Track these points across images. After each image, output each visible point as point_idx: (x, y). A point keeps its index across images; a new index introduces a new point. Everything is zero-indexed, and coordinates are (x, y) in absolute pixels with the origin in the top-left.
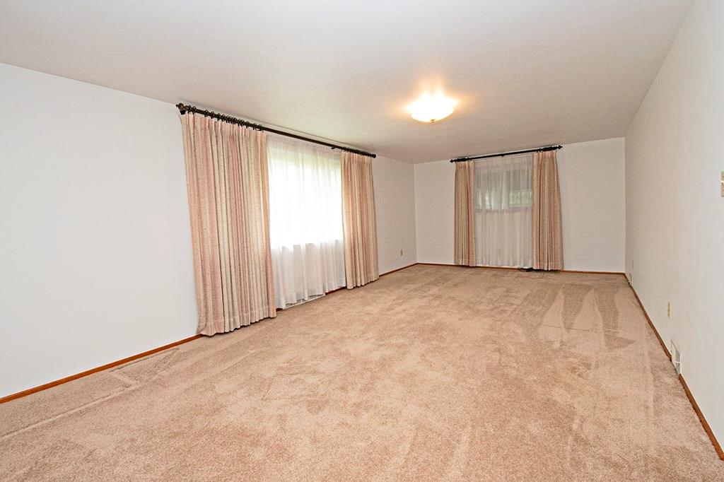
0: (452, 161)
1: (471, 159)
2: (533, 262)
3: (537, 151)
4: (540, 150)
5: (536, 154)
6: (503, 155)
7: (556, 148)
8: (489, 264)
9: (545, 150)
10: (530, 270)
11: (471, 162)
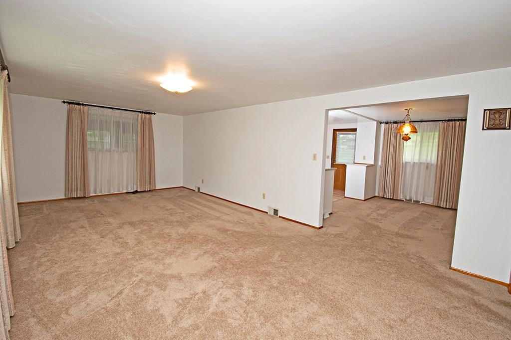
0: (64, 102)
1: (86, 105)
2: (137, 187)
3: (140, 112)
4: (143, 112)
5: (140, 114)
6: (112, 108)
7: (152, 113)
8: (101, 193)
9: (146, 113)
10: (136, 192)
11: (86, 107)
